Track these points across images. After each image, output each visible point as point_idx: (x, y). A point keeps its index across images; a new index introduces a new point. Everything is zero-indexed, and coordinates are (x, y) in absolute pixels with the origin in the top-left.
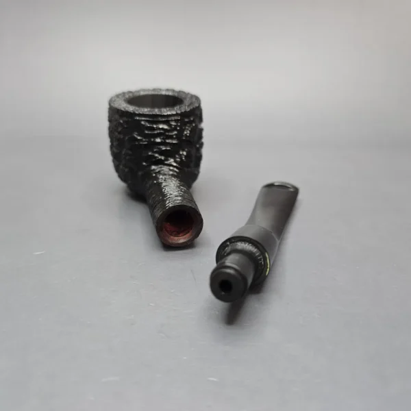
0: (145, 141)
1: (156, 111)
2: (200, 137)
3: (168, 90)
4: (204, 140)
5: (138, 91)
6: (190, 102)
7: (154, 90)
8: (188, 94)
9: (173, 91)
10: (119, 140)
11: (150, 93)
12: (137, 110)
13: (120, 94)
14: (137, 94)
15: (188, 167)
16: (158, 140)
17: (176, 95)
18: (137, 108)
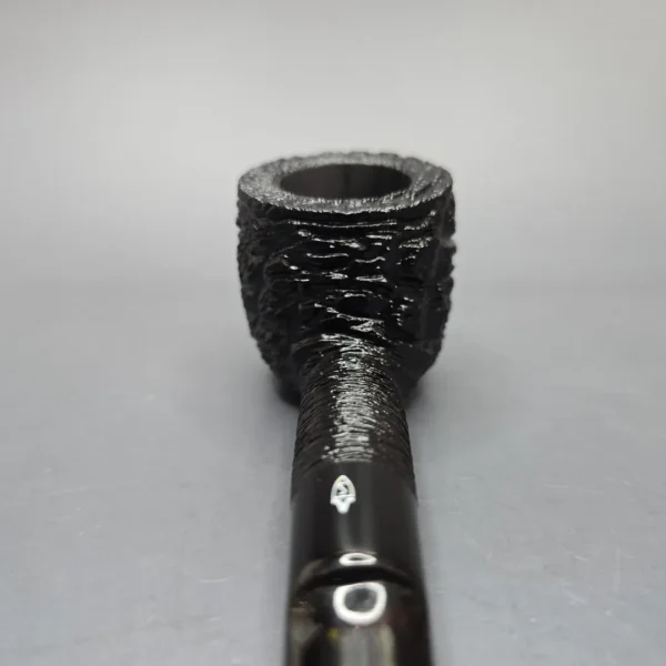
0: (305, 277)
1: (336, 206)
2: (447, 267)
3: (382, 155)
4: (455, 275)
5: (314, 158)
6: (425, 183)
7: (352, 155)
8: (427, 164)
9: (395, 157)
10: (250, 268)
11: (339, 161)
12: (290, 203)
13: (272, 164)
14: (312, 164)
15: (410, 338)
16: (337, 276)
17: (398, 166)
18: (293, 197)
